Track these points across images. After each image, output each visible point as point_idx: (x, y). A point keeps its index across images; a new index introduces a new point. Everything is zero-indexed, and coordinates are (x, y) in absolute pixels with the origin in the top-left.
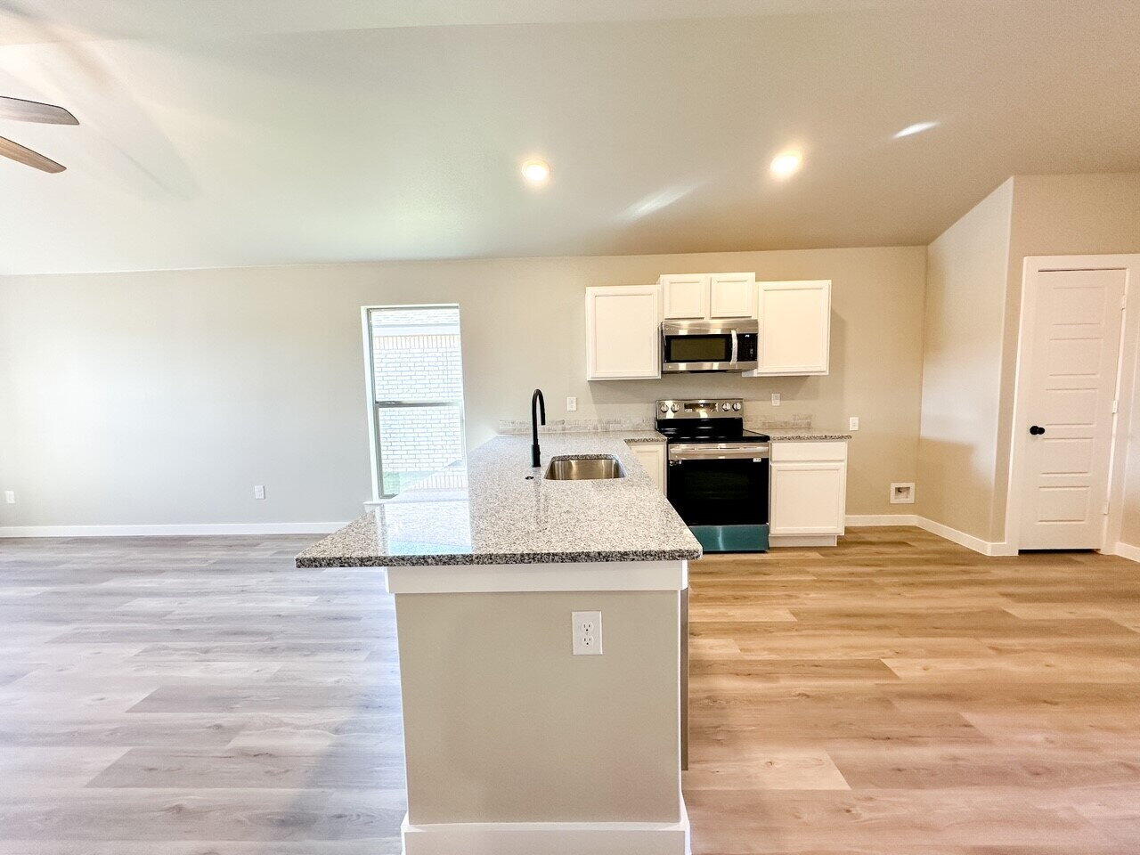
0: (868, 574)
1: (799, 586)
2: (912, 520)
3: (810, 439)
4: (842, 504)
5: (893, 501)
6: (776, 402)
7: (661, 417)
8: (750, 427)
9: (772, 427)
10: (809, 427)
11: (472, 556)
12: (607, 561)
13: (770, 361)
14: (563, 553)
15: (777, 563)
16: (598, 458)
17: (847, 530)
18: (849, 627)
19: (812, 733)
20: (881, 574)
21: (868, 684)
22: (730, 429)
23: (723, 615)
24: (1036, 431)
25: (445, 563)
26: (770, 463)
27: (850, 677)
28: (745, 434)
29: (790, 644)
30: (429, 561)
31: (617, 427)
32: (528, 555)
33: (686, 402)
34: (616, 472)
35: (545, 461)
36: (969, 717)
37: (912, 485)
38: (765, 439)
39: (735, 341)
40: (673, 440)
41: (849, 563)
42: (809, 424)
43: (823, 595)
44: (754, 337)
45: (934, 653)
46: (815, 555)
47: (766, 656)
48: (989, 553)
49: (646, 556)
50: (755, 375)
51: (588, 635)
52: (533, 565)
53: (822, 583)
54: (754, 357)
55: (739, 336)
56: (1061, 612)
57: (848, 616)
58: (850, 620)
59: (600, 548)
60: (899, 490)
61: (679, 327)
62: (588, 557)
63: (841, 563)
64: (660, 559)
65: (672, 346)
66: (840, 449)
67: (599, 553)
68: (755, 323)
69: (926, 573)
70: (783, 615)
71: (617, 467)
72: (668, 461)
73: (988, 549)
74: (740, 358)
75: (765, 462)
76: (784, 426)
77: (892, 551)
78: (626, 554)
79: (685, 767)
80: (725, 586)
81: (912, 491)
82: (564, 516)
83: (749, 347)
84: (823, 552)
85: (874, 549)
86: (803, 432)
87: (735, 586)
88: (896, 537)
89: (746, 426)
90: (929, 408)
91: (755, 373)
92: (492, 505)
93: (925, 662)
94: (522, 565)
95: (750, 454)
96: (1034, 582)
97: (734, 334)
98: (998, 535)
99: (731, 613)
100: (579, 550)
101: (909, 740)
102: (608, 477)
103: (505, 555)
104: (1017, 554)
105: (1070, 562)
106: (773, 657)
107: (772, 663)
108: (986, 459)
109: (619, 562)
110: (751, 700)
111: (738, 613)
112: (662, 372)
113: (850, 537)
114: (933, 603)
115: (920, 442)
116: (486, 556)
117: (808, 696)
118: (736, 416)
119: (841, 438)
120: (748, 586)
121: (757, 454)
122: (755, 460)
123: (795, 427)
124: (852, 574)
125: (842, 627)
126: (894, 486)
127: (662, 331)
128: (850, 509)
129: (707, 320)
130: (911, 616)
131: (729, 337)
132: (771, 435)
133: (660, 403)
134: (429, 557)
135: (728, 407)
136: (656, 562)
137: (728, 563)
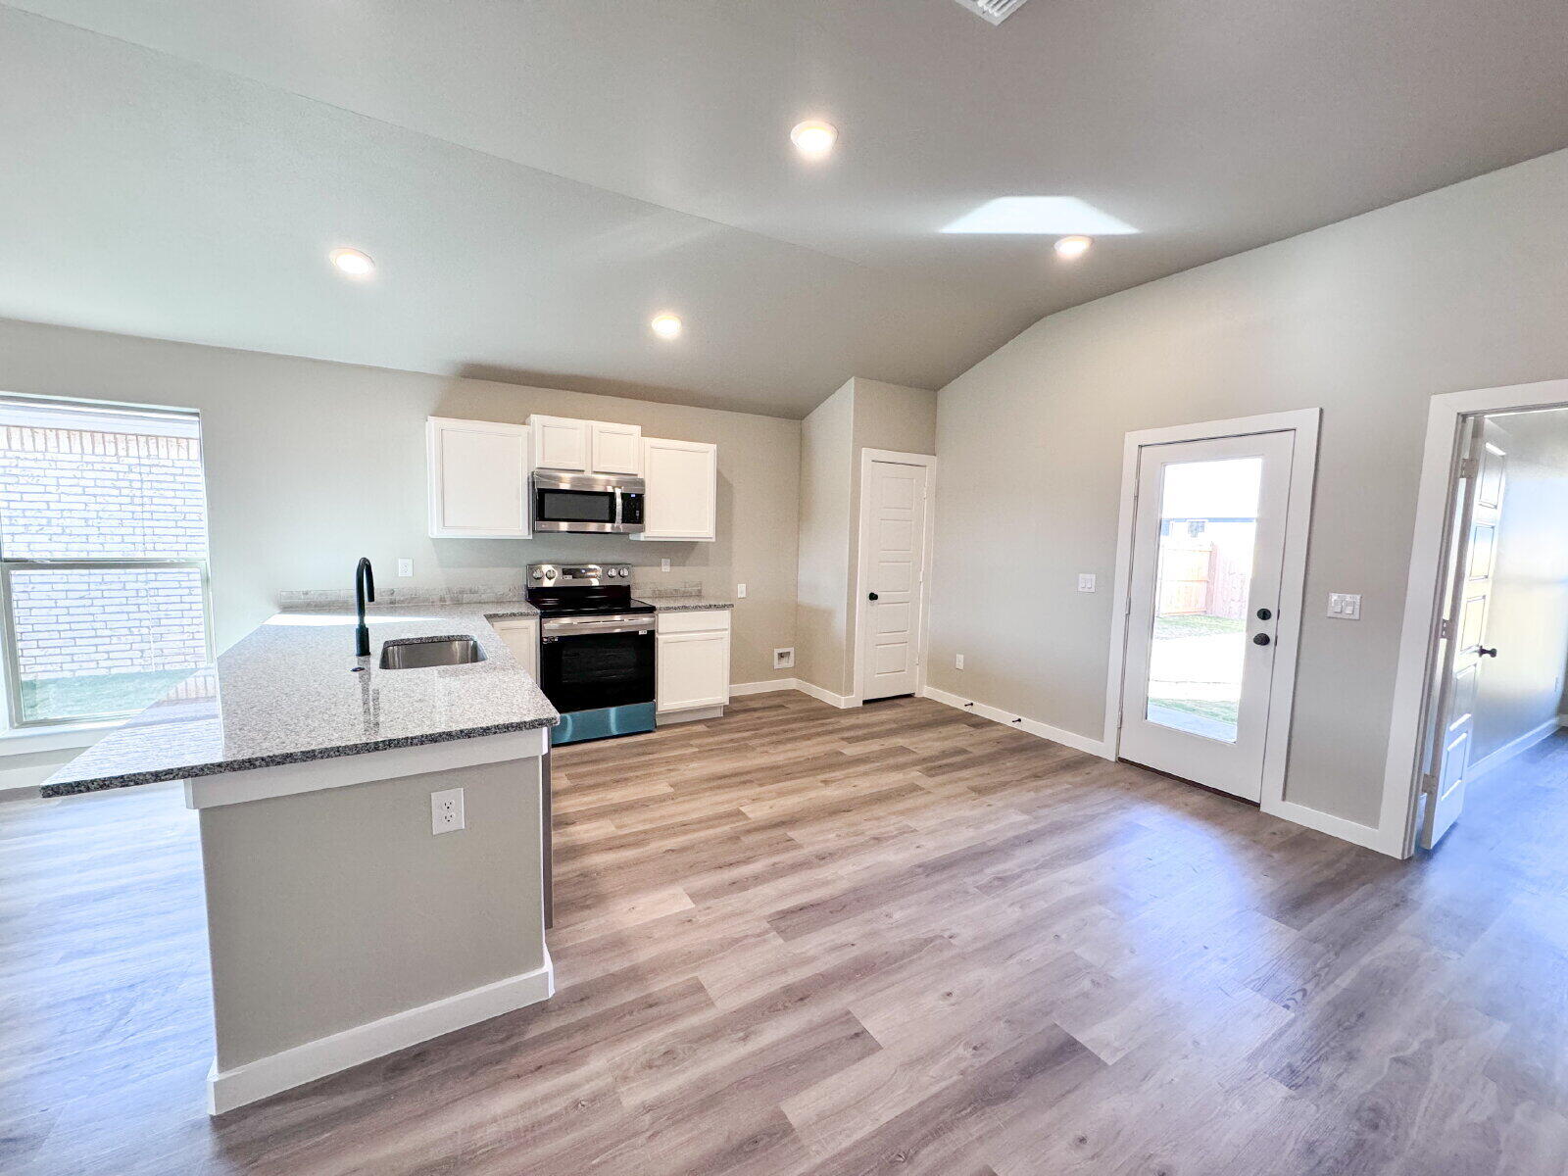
0: (744, 739)
1: (681, 759)
2: (791, 684)
3: (696, 608)
4: (727, 674)
5: (777, 666)
6: (666, 568)
7: (534, 585)
8: (638, 596)
9: (660, 596)
10: (699, 595)
11: (313, 751)
12: (469, 737)
13: (658, 524)
14: (422, 736)
15: (661, 742)
16: (450, 639)
17: (732, 699)
18: (719, 787)
19: (672, 877)
20: (755, 737)
21: (726, 829)
22: (617, 598)
23: (602, 800)
24: (873, 597)
25: (279, 763)
26: (657, 635)
27: (712, 827)
28: (634, 605)
29: (663, 812)
30: (258, 763)
31: (474, 597)
32: (384, 742)
33: (565, 567)
34: (474, 655)
35: (376, 647)
36: (791, 834)
37: (791, 650)
38: (651, 610)
39: (619, 501)
40: (548, 613)
41: (731, 731)
42: (700, 591)
43: (703, 763)
44: (640, 498)
45: (781, 794)
46: (701, 728)
47: (641, 828)
48: (842, 707)
49: (508, 728)
50: (642, 539)
51: (449, 811)
52: (390, 751)
53: (705, 753)
54: (640, 520)
55: (623, 495)
56: (874, 746)
57: (720, 778)
58: (720, 782)
59: (462, 727)
60: (781, 656)
61: (560, 479)
62: (449, 736)
63: (725, 732)
64: (521, 729)
65: (546, 502)
66: (723, 618)
67: (461, 731)
68: (642, 483)
69: (792, 730)
70: (662, 788)
71: (475, 648)
72: (541, 638)
73: (842, 702)
74: (624, 521)
75: (651, 635)
76: (674, 594)
77: (772, 716)
78: (488, 728)
79: (549, 925)
80: (607, 771)
81: (792, 655)
82: (416, 704)
83: (634, 507)
84: (709, 724)
85: (757, 715)
86: (692, 600)
87: (620, 769)
88: (778, 701)
89: (635, 594)
90: (804, 576)
91: (642, 537)
92: (316, 703)
93: (771, 803)
94: (377, 753)
95: (636, 626)
96: (868, 726)
97: (618, 492)
98: (849, 690)
99: (609, 797)
100: (438, 730)
101: (747, 861)
102: (464, 661)
103: (356, 746)
104: (861, 705)
105: (893, 706)
106: (648, 826)
107: (645, 832)
108: (840, 621)
109: (481, 737)
110: (620, 867)
111: (617, 796)
112: (533, 531)
113: (737, 706)
114: (791, 755)
115: (798, 609)
116: (332, 749)
117: (673, 851)
118: (624, 583)
119: (724, 607)
120: (631, 768)
121: (642, 626)
122: (640, 633)
123: (686, 595)
124: (732, 740)
125: (711, 789)
126: (777, 651)
127: (533, 483)
128: (734, 679)
129: (588, 474)
130: (772, 768)
131: (612, 495)
132: (657, 606)
133: (532, 567)
134: (256, 759)
135: (613, 572)
136: (517, 732)
137: (610, 748)
